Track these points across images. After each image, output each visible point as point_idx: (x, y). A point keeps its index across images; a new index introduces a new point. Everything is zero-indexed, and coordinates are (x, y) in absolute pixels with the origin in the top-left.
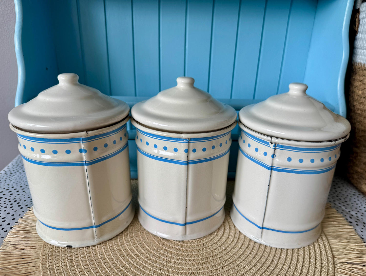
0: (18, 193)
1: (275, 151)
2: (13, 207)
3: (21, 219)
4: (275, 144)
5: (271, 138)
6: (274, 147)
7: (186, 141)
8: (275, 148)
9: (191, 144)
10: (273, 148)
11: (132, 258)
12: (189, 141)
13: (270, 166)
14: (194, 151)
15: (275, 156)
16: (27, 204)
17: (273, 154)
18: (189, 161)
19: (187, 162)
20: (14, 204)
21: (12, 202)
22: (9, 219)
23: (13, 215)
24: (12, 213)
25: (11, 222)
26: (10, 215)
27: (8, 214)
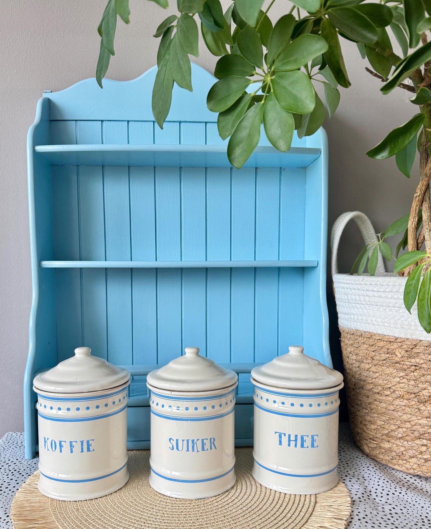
3: (24, 483)
11: (131, 506)
16: (27, 472)
20: (15, 473)
21: (13, 471)
22: (13, 483)
23: (16, 481)
24: (15, 479)
25: (16, 485)
26: (14, 480)
27: (12, 479)
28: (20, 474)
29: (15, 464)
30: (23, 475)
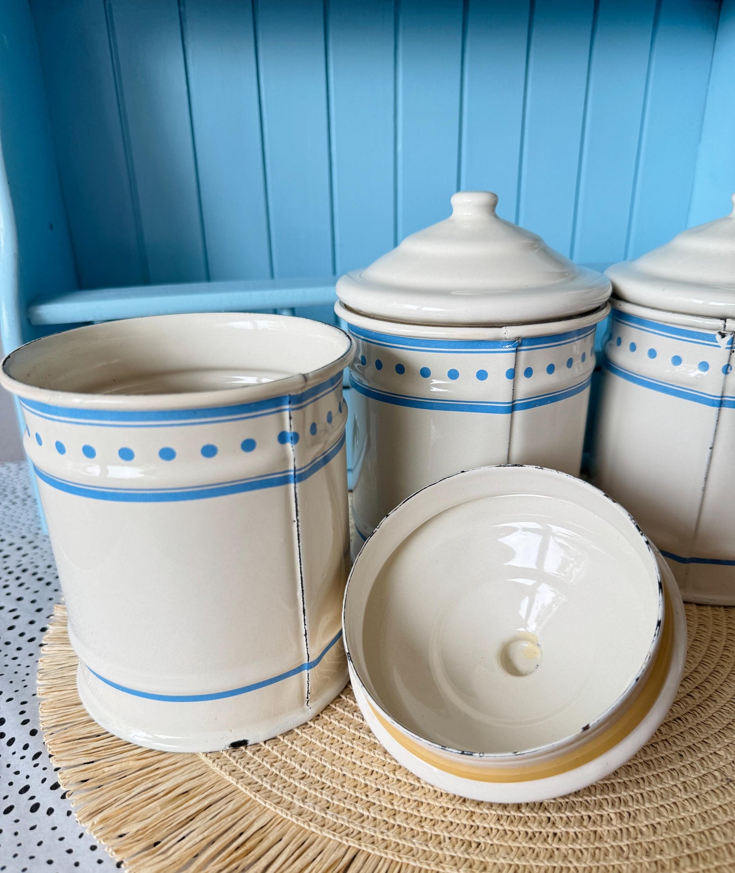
0: (22, 552)
1: (731, 354)
2: (25, 585)
4: (732, 336)
5: (723, 321)
6: (729, 344)
7: (513, 347)
8: (732, 348)
9: (522, 354)
10: (727, 348)
12: (518, 344)
13: (718, 397)
14: (529, 372)
15: (731, 369)
17: (726, 363)
18: (515, 401)
19: (511, 405)
20: (25, 578)
21: (17, 572)
22: (26, 611)
23: (33, 602)
24: (28, 596)
25: (37, 617)
26: (26, 602)
27: (19, 599)
28: (40, 579)
29: (19, 549)
30: (48, 584)
